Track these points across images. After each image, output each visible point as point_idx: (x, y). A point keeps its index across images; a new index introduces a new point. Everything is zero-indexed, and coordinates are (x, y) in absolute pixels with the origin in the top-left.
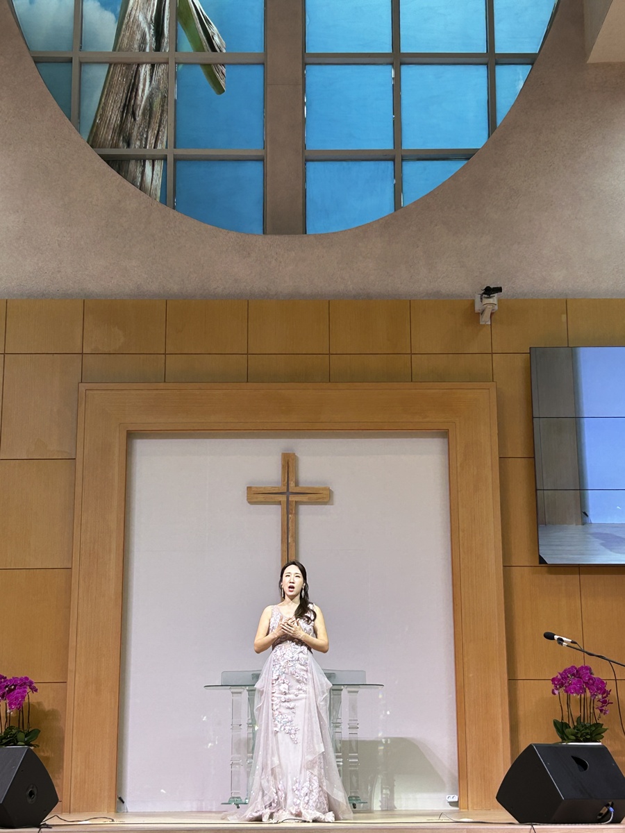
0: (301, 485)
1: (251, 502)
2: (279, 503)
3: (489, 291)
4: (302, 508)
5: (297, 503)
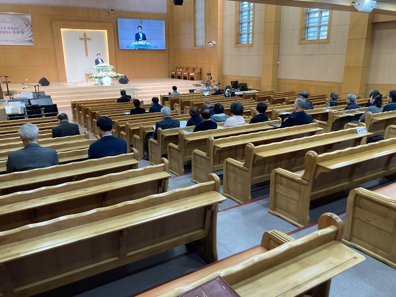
0: (87, 37)
1: (80, 40)
2: (84, 40)
3: (112, 10)
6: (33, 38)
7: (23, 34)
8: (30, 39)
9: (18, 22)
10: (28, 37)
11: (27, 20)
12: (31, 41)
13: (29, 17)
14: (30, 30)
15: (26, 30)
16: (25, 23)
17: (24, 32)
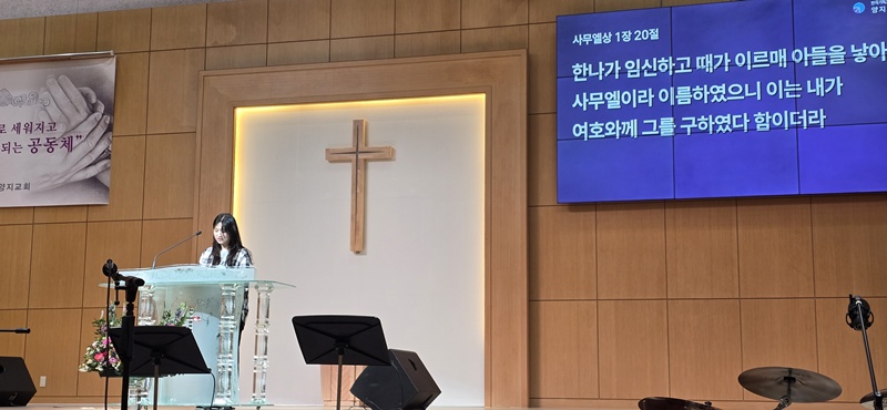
0: (370, 146)
1: (331, 162)
2: (350, 161)
4: (370, 164)
5: (365, 160)
6: (106, 169)
7: (70, 149)
8: (92, 172)
9: (59, 94)
10: (87, 161)
11: (95, 83)
12: (94, 182)
13: (108, 68)
14: (100, 131)
15: (85, 129)
16: (86, 97)
17: (75, 142)
